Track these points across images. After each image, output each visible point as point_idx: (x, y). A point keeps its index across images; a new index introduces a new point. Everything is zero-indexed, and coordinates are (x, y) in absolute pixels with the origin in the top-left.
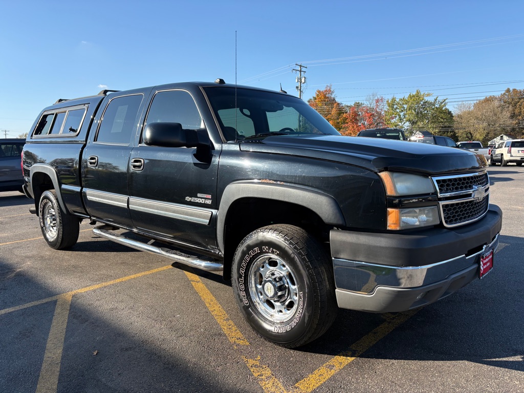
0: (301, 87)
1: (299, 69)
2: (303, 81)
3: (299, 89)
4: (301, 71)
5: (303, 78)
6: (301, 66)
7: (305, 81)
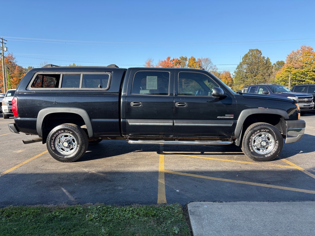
0: (3, 54)
1: (1, 41)
2: (5, 49)
3: (2, 55)
4: (2, 43)
5: (5, 48)
6: (2, 39)
7: (7, 49)
